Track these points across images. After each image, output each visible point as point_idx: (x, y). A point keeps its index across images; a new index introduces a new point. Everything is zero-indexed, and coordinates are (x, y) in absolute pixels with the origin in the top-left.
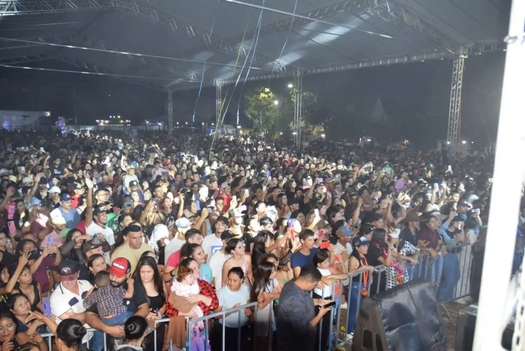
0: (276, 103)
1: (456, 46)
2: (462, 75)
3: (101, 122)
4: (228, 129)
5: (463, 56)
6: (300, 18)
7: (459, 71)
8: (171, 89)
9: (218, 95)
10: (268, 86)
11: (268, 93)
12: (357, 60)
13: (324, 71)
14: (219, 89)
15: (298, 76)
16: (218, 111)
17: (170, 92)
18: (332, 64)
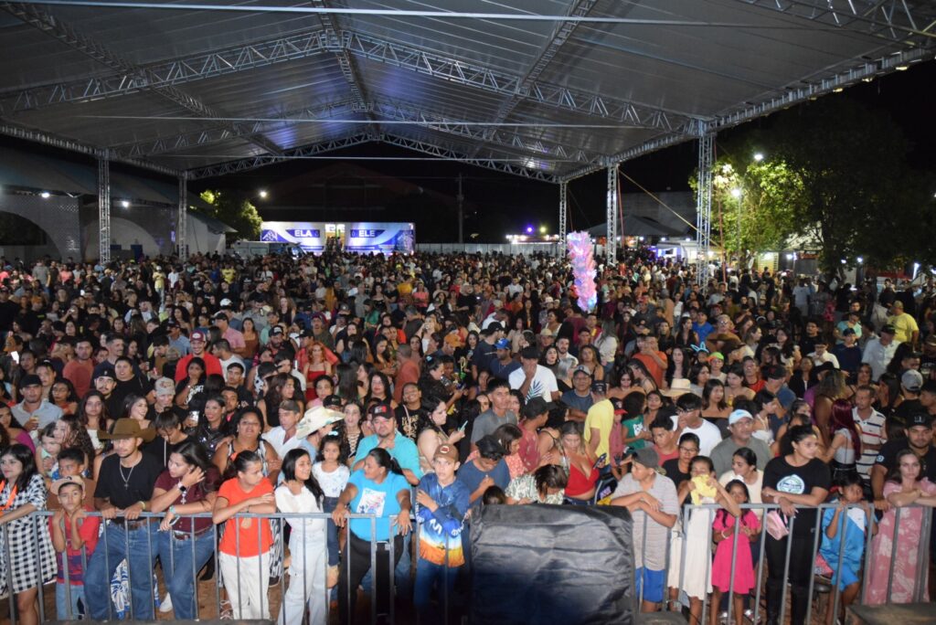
3: (513, 238)
4: (687, 249)
8: (563, 178)
9: (612, 183)
10: (729, 159)
11: (728, 175)
12: (784, 87)
13: (736, 120)
14: (612, 172)
15: (702, 133)
16: (612, 213)
17: (563, 182)
18: (747, 103)
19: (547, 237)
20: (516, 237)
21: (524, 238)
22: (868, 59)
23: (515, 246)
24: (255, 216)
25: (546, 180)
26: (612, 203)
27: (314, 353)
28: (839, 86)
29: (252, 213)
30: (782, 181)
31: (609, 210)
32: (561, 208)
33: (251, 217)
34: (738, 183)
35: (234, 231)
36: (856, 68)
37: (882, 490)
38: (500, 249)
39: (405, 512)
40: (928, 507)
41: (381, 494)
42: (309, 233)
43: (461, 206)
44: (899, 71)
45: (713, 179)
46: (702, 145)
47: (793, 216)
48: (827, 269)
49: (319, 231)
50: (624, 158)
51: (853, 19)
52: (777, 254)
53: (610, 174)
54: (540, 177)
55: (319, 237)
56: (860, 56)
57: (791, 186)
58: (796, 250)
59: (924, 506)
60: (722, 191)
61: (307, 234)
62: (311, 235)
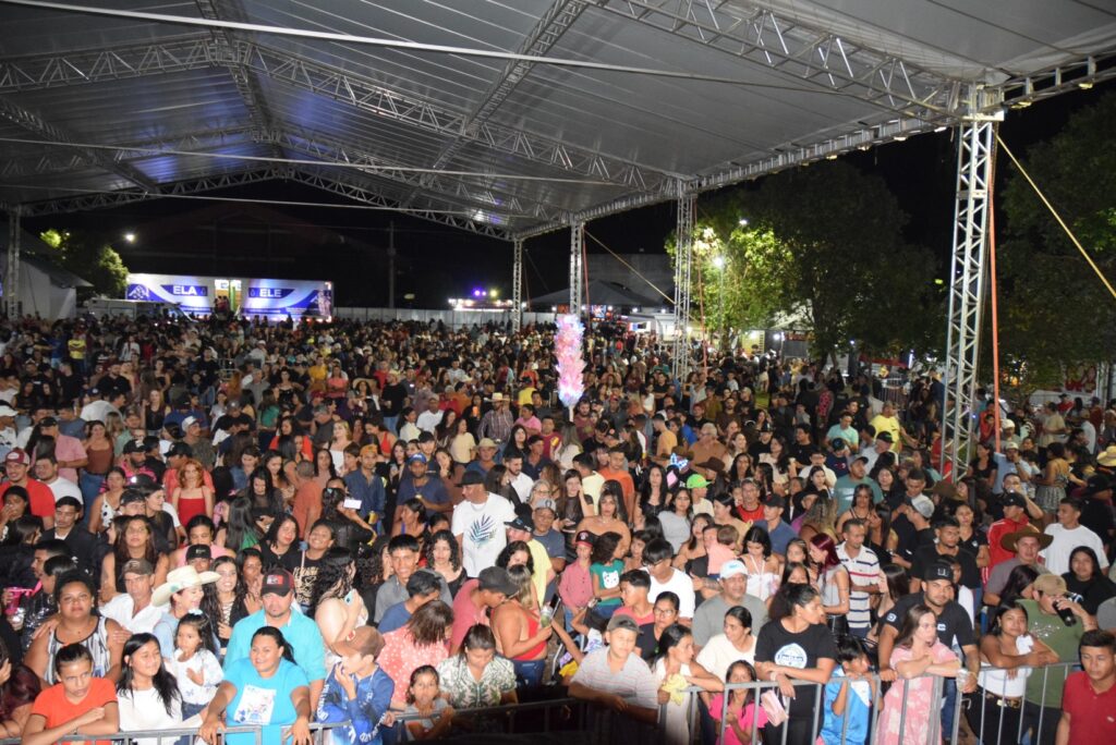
2: (987, 173)
3: (457, 303)
4: (662, 323)
7: (976, 163)
8: (519, 235)
9: (576, 245)
10: (710, 222)
11: (710, 241)
12: (773, 149)
13: (720, 181)
14: (577, 232)
15: (681, 194)
16: (576, 281)
17: (518, 240)
18: (733, 163)
19: (499, 303)
20: (460, 301)
21: (470, 302)
22: (865, 125)
23: (459, 313)
24: (118, 265)
25: (498, 237)
26: (576, 268)
27: (187, 475)
28: (833, 153)
29: (114, 262)
30: (770, 251)
31: (572, 278)
32: (515, 271)
33: (112, 267)
34: (720, 250)
35: (88, 285)
36: (851, 134)
37: (889, 656)
38: (440, 316)
39: (303, 720)
40: (939, 676)
41: (270, 693)
42: (192, 290)
43: (392, 262)
44: (898, 141)
45: (693, 244)
46: (681, 208)
47: (781, 292)
48: (818, 354)
49: (206, 288)
50: (592, 215)
51: (850, 83)
52: (763, 333)
53: (573, 235)
54: (490, 232)
55: (206, 295)
56: (855, 121)
57: (781, 258)
58: (784, 329)
59: (934, 675)
60: (703, 258)
61: (190, 292)
62: (194, 292)
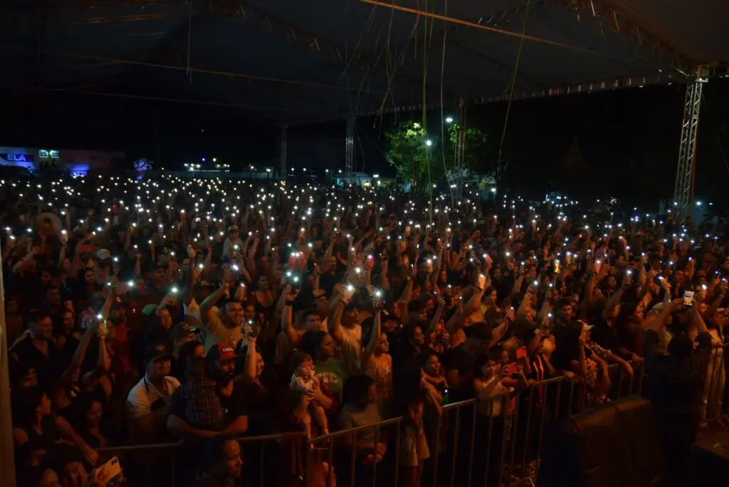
0: (429, 143)
1: (690, 66)
2: (698, 107)
3: (190, 166)
4: (360, 179)
5: (701, 80)
6: (465, 25)
7: (695, 102)
8: (285, 124)
10: (418, 120)
11: (417, 130)
19: (218, 166)
20: (192, 165)
21: (198, 166)
26: (349, 146)
49: (32, 156)
53: (348, 124)
55: (34, 161)
61: (21, 159)
62: (24, 159)
